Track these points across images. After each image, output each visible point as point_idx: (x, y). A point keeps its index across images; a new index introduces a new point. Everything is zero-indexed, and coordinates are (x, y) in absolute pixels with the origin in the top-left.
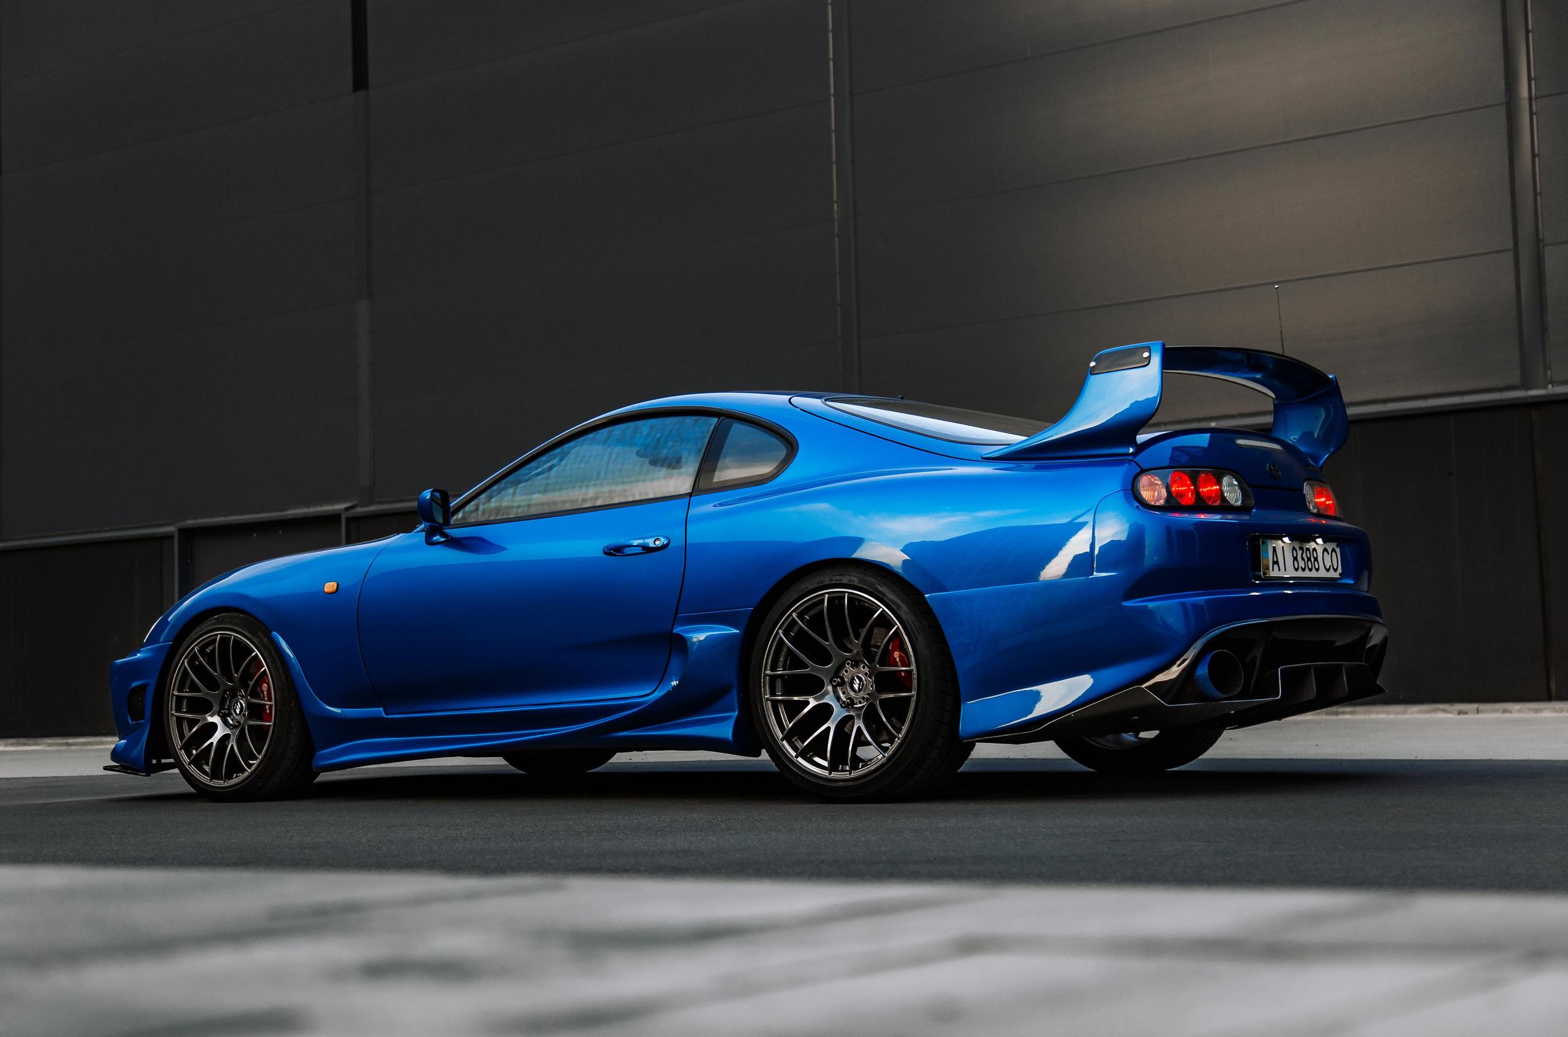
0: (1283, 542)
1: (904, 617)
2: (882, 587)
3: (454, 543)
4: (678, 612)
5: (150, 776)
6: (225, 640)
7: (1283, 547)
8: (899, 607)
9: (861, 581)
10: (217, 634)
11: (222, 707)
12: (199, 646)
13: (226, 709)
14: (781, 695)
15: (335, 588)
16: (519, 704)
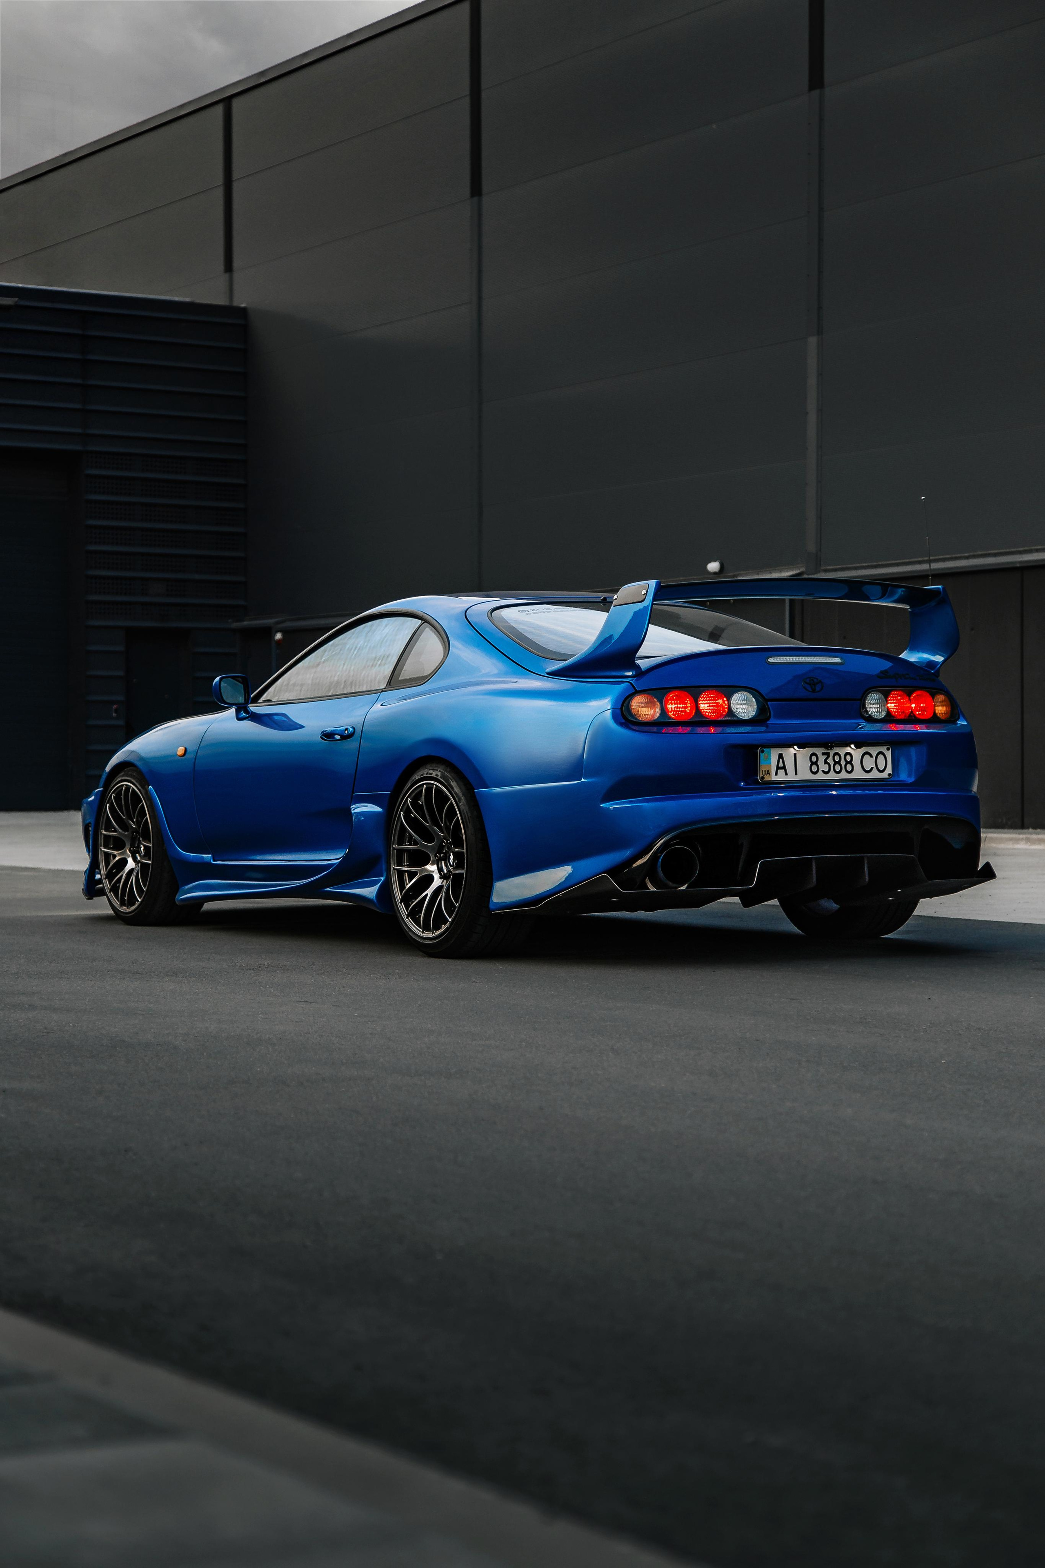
0: (794, 749)
1: (462, 807)
2: (453, 782)
3: (256, 718)
4: (354, 791)
5: (92, 899)
6: (128, 787)
7: (795, 754)
8: (460, 799)
9: (443, 776)
10: (123, 785)
11: (132, 846)
12: (116, 793)
13: (136, 847)
14: (407, 866)
15: (183, 752)
16: (282, 859)
